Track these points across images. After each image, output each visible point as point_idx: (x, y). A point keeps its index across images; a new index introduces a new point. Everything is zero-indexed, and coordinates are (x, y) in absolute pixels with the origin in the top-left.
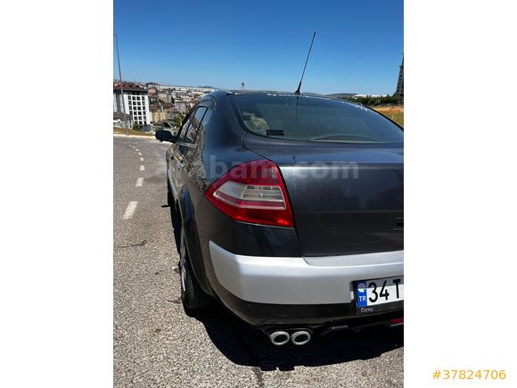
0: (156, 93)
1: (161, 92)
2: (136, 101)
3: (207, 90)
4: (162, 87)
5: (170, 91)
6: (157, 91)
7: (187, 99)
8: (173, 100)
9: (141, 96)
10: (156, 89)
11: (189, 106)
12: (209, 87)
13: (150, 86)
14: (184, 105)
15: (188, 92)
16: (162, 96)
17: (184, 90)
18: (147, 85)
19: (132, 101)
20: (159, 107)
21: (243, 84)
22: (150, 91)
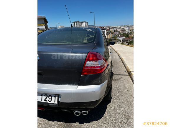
0: (109, 29)
1: (111, 29)
4: (111, 27)
5: (114, 28)
7: (119, 30)
8: (115, 31)
9: (104, 31)
10: (109, 28)
11: (120, 32)
12: (128, 25)
13: (108, 27)
14: (118, 32)
15: (120, 27)
16: (111, 30)
17: (119, 27)
20: (110, 34)
22: (108, 29)
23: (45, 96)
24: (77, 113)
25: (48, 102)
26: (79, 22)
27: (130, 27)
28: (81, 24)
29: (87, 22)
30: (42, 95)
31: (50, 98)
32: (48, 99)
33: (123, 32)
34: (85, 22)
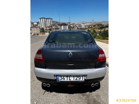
0: (70, 25)
1: (71, 25)
2: (65, 27)
3: (83, 23)
5: (73, 24)
6: (70, 24)
7: (77, 26)
8: (74, 26)
12: (84, 22)
14: (77, 27)
15: (78, 24)
16: (71, 26)
17: (77, 23)
18: (68, 23)
19: (64, 27)
21: (93, 20)
22: (68, 24)
23: (76, 77)
24: (93, 85)
25: (78, 80)
26: (44, 18)
27: (85, 24)
28: (47, 20)
29: (52, 19)
30: (74, 77)
31: (79, 78)
32: (78, 79)
33: (80, 27)
34: (50, 19)
